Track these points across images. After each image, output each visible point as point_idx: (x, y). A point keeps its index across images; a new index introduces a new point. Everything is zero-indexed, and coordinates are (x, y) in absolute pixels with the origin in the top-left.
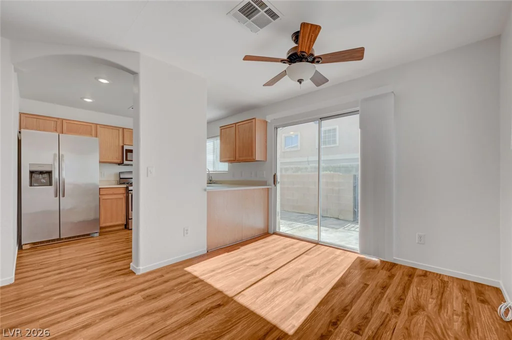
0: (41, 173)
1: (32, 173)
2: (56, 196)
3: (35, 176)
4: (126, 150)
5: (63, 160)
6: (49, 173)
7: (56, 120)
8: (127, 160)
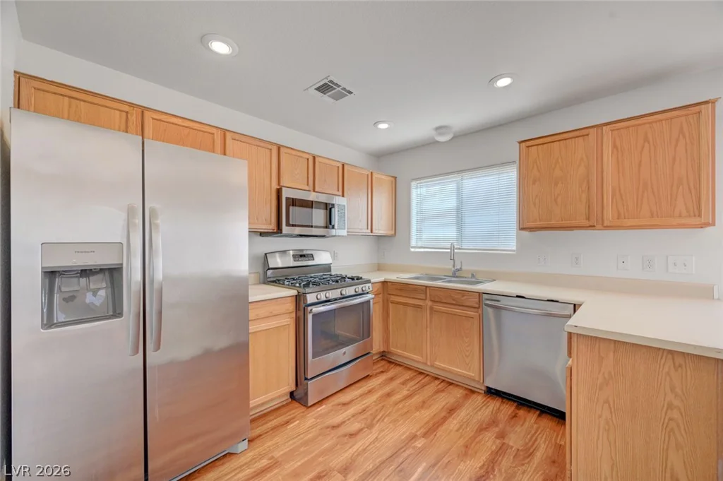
0: (85, 272)
1: (51, 275)
2: (137, 352)
3: (66, 286)
4: (287, 199)
5: (157, 226)
6: (113, 273)
7: (126, 108)
8: (288, 224)
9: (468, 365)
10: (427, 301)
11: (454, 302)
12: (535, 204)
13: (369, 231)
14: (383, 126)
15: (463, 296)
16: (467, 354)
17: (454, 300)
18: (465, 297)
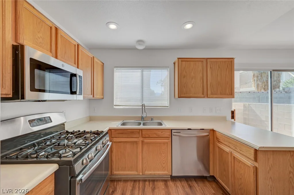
9: (164, 168)
10: (140, 138)
11: (157, 136)
12: (184, 87)
13: (92, 96)
14: (113, 26)
15: (162, 132)
16: (164, 162)
17: (156, 135)
18: (163, 133)
